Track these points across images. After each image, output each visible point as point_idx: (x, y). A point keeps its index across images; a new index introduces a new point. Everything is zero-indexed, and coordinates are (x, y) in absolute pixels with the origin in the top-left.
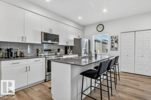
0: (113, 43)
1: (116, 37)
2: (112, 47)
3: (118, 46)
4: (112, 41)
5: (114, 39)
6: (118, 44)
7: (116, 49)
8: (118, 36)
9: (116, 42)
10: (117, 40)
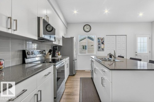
0: (100, 44)
1: (102, 39)
2: (99, 48)
3: (104, 47)
4: (99, 42)
5: (100, 40)
6: (104, 45)
7: (103, 49)
8: (104, 38)
9: (103, 43)
10: (103, 41)
